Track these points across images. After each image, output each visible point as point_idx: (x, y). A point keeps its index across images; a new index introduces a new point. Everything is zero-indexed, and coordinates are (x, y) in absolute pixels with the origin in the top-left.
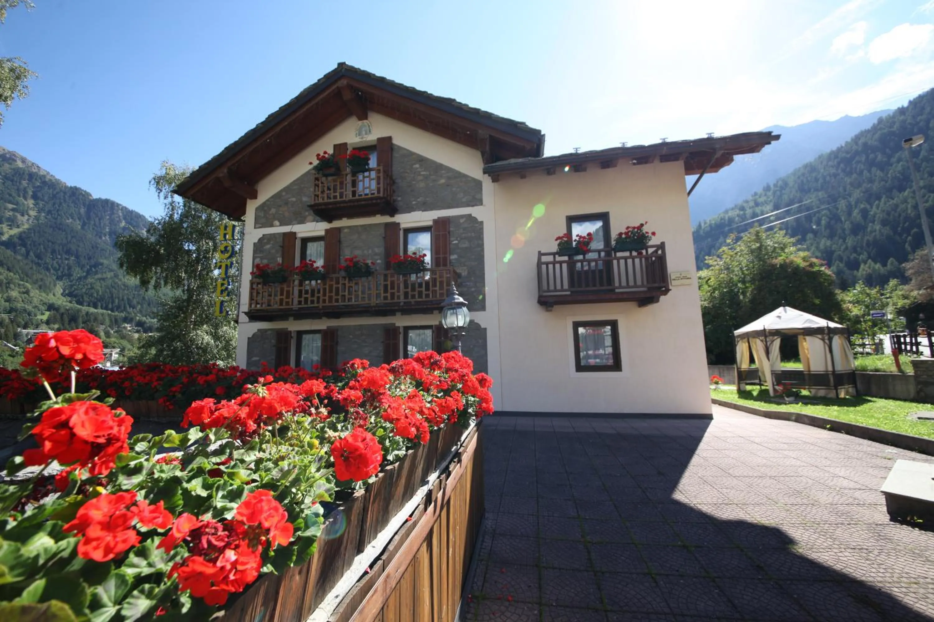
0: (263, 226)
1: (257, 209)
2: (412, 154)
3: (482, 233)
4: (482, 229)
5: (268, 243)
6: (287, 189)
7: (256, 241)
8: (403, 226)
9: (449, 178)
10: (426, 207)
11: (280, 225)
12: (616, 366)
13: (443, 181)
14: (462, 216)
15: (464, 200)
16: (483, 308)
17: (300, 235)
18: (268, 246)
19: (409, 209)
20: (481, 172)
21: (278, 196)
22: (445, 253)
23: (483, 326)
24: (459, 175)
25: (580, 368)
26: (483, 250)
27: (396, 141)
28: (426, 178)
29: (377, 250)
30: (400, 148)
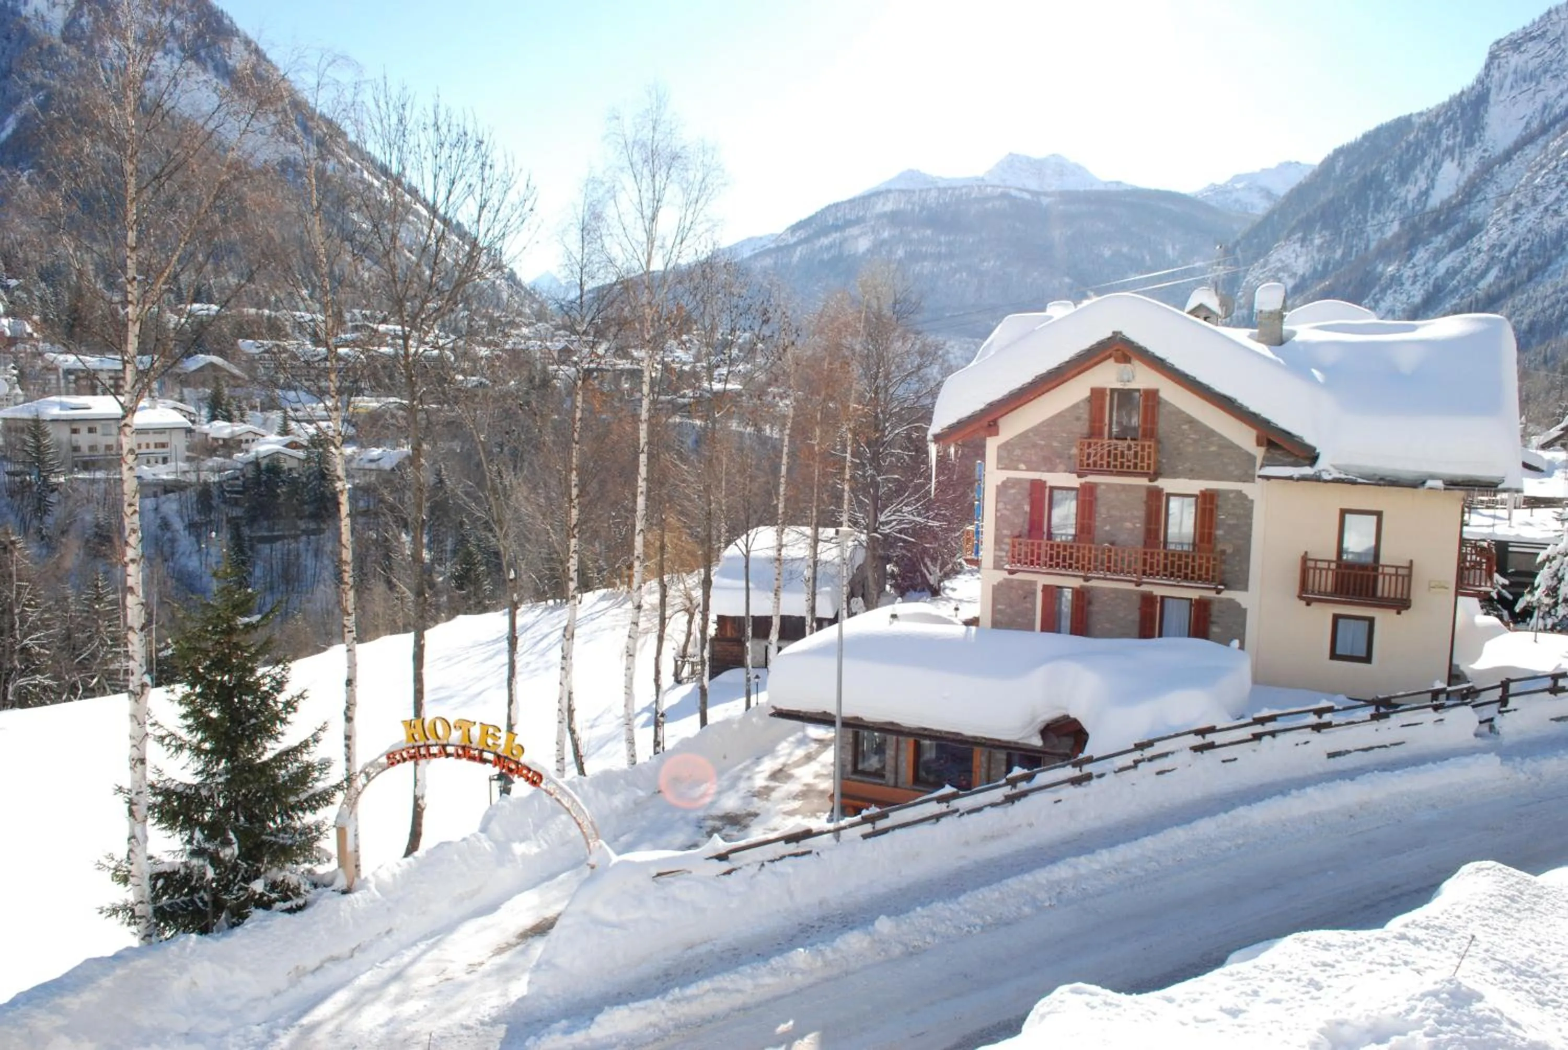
0: (1006, 468)
1: (999, 447)
2: (1180, 412)
3: (1251, 512)
4: (1251, 508)
5: (1013, 487)
6: (1036, 430)
7: (999, 483)
8: (1165, 491)
9: (1221, 446)
10: (1192, 474)
11: (1027, 470)
12: (1368, 659)
13: (1213, 449)
14: (1232, 491)
15: (1236, 473)
16: (1245, 588)
17: (1049, 484)
18: (1013, 491)
19: (1175, 475)
20: (1254, 443)
21: (1024, 435)
22: (1210, 528)
23: (1244, 606)
24: (1230, 446)
25: (1334, 656)
26: (1250, 529)
27: (1163, 394)
28: (1196, 441)
29: (1136, 513)
30: (1166, 402)
